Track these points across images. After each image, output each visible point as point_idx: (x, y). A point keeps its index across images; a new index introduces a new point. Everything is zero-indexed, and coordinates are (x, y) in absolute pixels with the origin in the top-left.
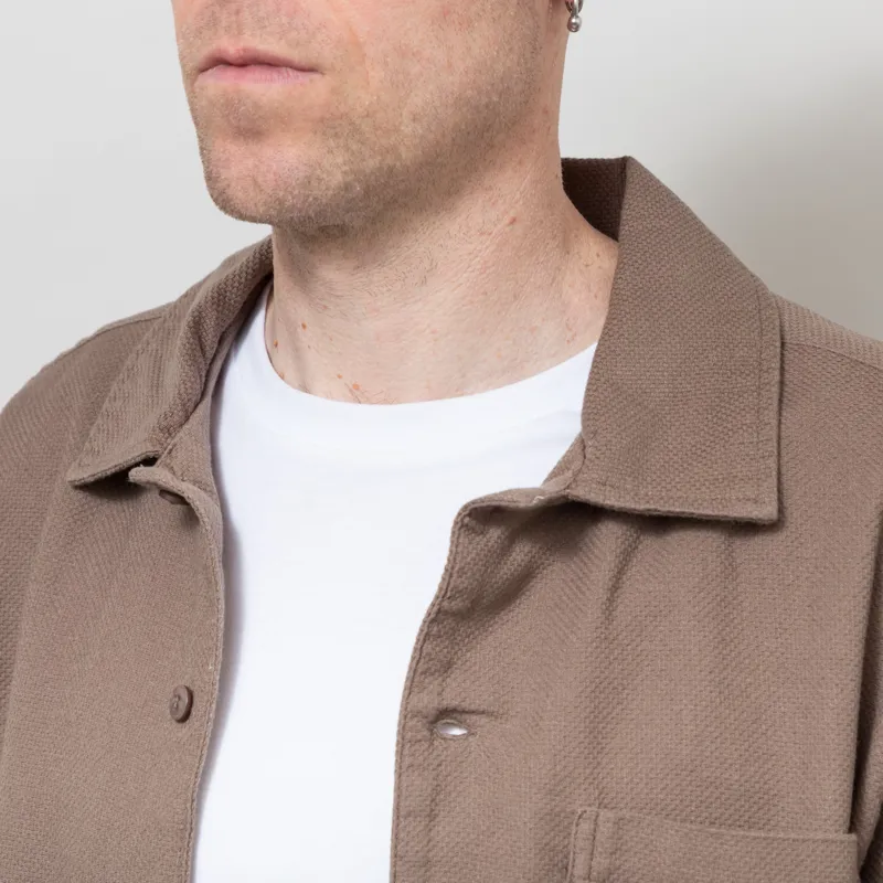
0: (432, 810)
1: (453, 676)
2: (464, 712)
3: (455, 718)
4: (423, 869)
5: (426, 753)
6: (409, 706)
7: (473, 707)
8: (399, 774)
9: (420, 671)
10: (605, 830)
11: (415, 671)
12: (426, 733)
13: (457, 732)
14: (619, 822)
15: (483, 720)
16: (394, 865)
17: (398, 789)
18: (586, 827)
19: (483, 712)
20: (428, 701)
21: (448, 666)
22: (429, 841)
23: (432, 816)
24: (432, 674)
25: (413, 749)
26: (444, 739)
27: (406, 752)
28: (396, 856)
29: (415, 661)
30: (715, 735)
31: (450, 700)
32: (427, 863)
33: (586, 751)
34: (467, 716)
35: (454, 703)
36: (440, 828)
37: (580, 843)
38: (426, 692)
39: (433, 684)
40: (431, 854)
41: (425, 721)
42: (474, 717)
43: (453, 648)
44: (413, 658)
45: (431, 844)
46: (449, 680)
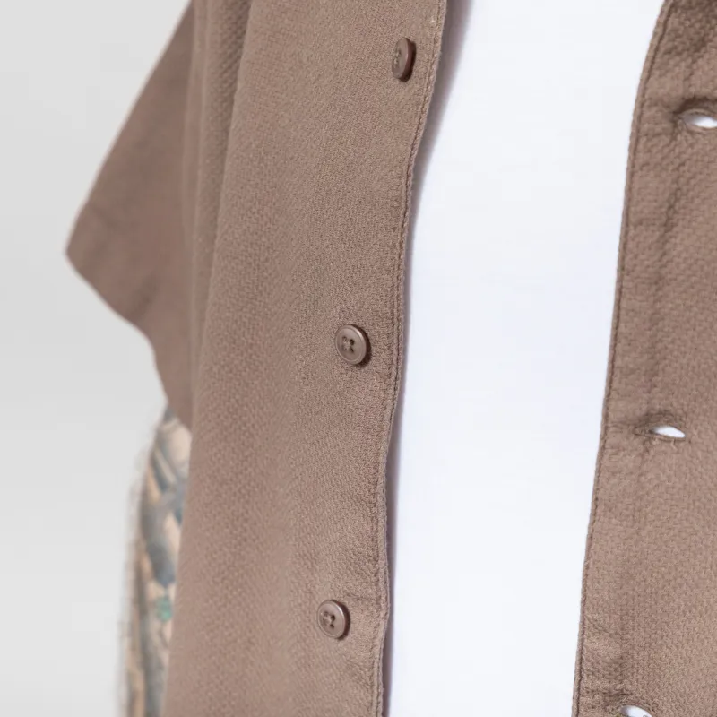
0: (669, 219)
1: (707, 56)
3: (707, 108)
4: (654, 288)
5: (666, 150)
6: (648, 92)
8: (631, 174)
9: (662, 49)
11: (657, 49)
12: (667, 125)
13: (709, 123)
16: (620, 280)
17: (629, 190)
20: (672, 87)
21: (700, 45)
22: (663, 255)
23: (668, 226)
24: (679, 54)
25: (650, 144)
26: (691, 133)
27: (641, 147)
28: (622, 268)
29: (657, 39)
31: (699, 87)
32: (658, 281)
35: (705, 91)
36: (678, 241)
38: (669, 75)
39: (680, 66)
40: (663, 271)
41: (666, 111)
43: (708, 22)
44: (655, 34)
45: (665, 259)
46: (700, 62)
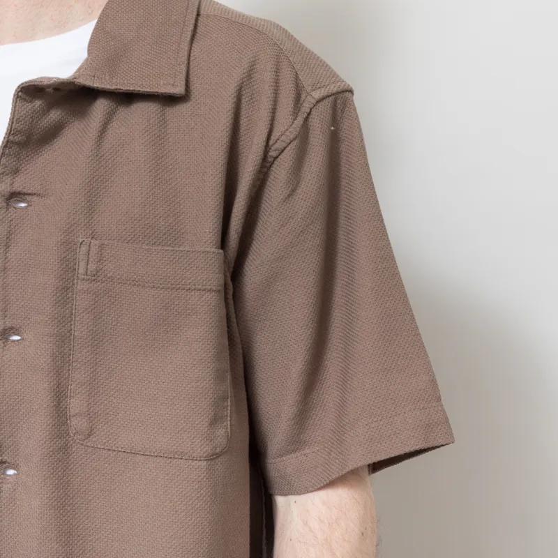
0: (7, 243)
1: (19, 176)
2: (25, 194)
4: (3, 273)
5: (4, 214)
7: (29, 192)
10: (94, 250)
12: (4, 204)
13: (23, 205)
14: (101, 246)
15: (35, 198)
18: (84, 249)
19: (35, 194)
20: (5, 188)
21: (16, 171)
22: (6, 258)
23: (7, 246)
24: (8, 175)
26: (15, 208)
30: (152, 202)
31: (17, 187)
33: (86, 211)
34: (27, 197)
35: (19, 189)
36: (12, 252)
37: (81, 257)
38: (3, 183)
39: (8, 180)
40: (7, 265)
41: (3, 198)
42: (31, 197)
45: (7, 260)
46: (17, 178)
